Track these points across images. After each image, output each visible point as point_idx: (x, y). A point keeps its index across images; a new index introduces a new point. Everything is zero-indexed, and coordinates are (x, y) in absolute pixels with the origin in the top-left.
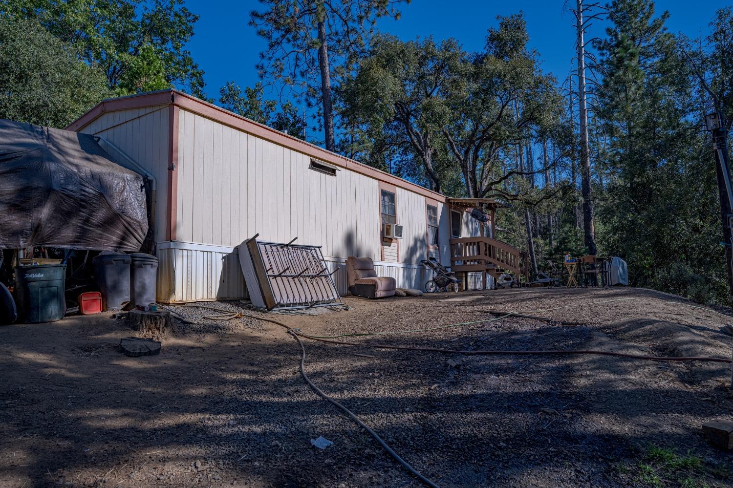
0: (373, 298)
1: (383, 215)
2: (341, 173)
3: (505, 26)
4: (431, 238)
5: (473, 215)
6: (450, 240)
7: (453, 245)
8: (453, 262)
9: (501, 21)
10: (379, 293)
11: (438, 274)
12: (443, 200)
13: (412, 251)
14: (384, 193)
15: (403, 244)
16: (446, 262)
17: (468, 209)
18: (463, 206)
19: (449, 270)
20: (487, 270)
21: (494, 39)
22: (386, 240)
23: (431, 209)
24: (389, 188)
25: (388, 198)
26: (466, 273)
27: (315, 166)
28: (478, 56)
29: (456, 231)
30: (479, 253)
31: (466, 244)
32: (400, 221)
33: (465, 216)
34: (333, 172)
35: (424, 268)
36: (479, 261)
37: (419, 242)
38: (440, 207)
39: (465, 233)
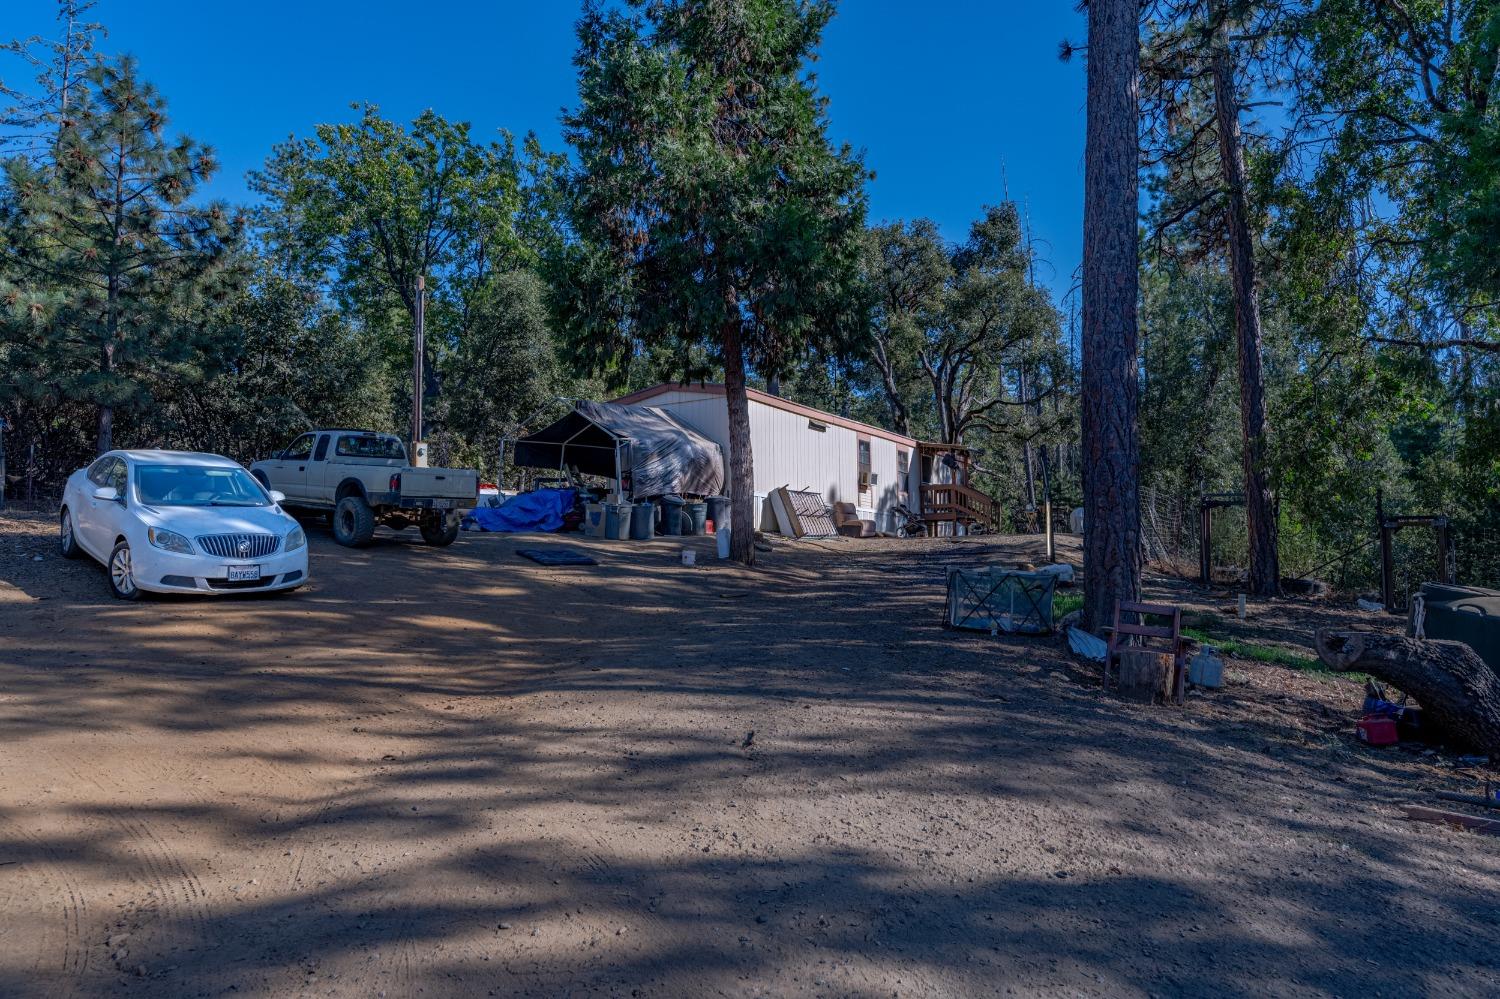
0: (859, 536)
1: (860, 464)
2: (830, 429)
3: (993, 219)
4: (901, 486)
5: (945, 462)
6: (920, 487)
7: (922, 491)
8: (922, 510)
9: (987, 211)
10: (863, 533)
11: (909, 521)
12: (914, 444)
13: (883, 502)
14: (861, 443)
15: (876, 492)
16: (915, 509)
17: (940, 453)
18: (933, 450)
19: (919, 518)
20: (958, 519)
21: (978, 233)
22: (862, 487)
23: (902, 455)
24: (864, 438)
25: (864, 447)
26: (936, 522)
27: (812, 426)
28: (959, 249)
29: (926, 477)
30: (950, 501)
31: (937, 491)
32: (874, 470)
33: (937, 461)
34: (823, 429)
35: (894, 515)
36: (950, 510)
37: (890, 493)
38: (911, 452)
39: (934, 480)
